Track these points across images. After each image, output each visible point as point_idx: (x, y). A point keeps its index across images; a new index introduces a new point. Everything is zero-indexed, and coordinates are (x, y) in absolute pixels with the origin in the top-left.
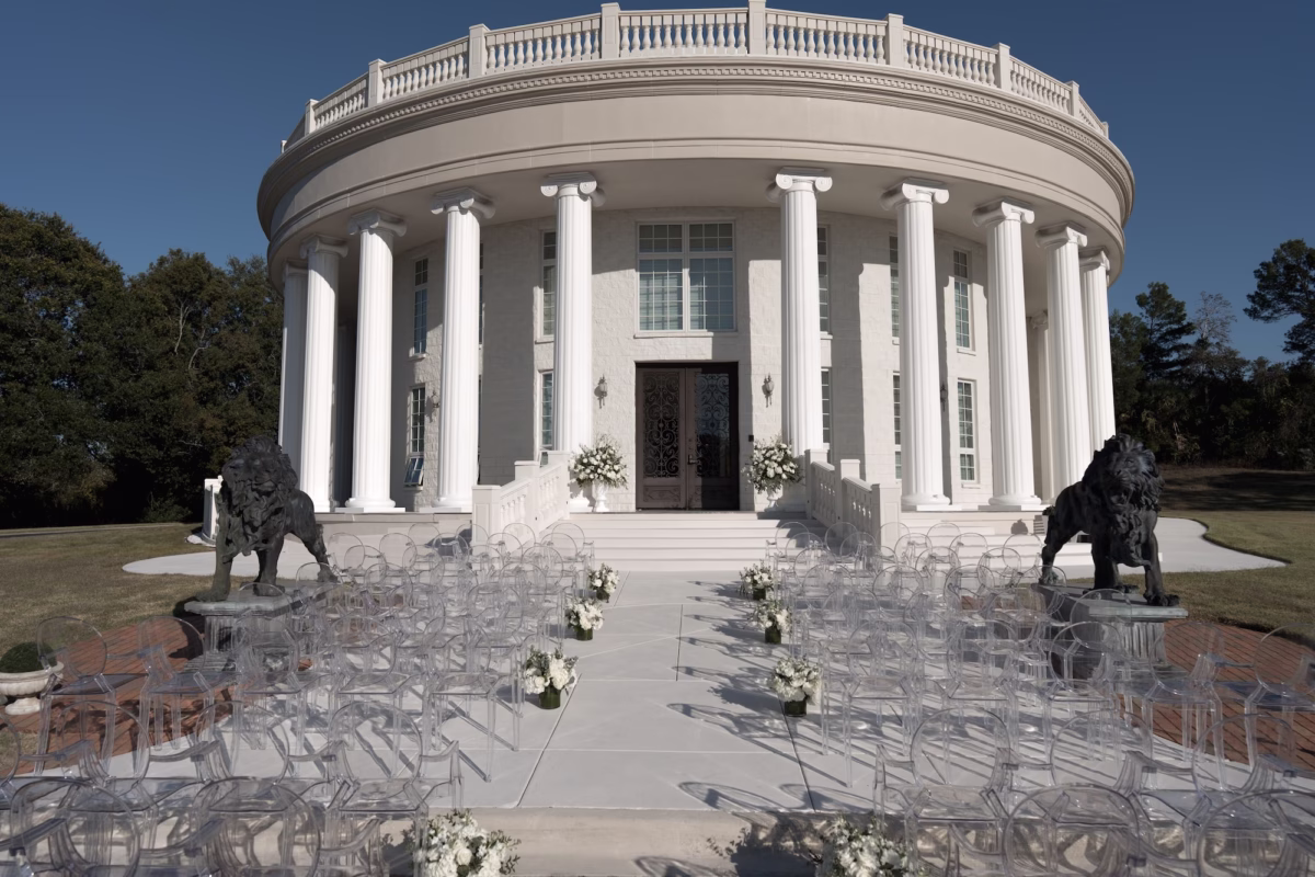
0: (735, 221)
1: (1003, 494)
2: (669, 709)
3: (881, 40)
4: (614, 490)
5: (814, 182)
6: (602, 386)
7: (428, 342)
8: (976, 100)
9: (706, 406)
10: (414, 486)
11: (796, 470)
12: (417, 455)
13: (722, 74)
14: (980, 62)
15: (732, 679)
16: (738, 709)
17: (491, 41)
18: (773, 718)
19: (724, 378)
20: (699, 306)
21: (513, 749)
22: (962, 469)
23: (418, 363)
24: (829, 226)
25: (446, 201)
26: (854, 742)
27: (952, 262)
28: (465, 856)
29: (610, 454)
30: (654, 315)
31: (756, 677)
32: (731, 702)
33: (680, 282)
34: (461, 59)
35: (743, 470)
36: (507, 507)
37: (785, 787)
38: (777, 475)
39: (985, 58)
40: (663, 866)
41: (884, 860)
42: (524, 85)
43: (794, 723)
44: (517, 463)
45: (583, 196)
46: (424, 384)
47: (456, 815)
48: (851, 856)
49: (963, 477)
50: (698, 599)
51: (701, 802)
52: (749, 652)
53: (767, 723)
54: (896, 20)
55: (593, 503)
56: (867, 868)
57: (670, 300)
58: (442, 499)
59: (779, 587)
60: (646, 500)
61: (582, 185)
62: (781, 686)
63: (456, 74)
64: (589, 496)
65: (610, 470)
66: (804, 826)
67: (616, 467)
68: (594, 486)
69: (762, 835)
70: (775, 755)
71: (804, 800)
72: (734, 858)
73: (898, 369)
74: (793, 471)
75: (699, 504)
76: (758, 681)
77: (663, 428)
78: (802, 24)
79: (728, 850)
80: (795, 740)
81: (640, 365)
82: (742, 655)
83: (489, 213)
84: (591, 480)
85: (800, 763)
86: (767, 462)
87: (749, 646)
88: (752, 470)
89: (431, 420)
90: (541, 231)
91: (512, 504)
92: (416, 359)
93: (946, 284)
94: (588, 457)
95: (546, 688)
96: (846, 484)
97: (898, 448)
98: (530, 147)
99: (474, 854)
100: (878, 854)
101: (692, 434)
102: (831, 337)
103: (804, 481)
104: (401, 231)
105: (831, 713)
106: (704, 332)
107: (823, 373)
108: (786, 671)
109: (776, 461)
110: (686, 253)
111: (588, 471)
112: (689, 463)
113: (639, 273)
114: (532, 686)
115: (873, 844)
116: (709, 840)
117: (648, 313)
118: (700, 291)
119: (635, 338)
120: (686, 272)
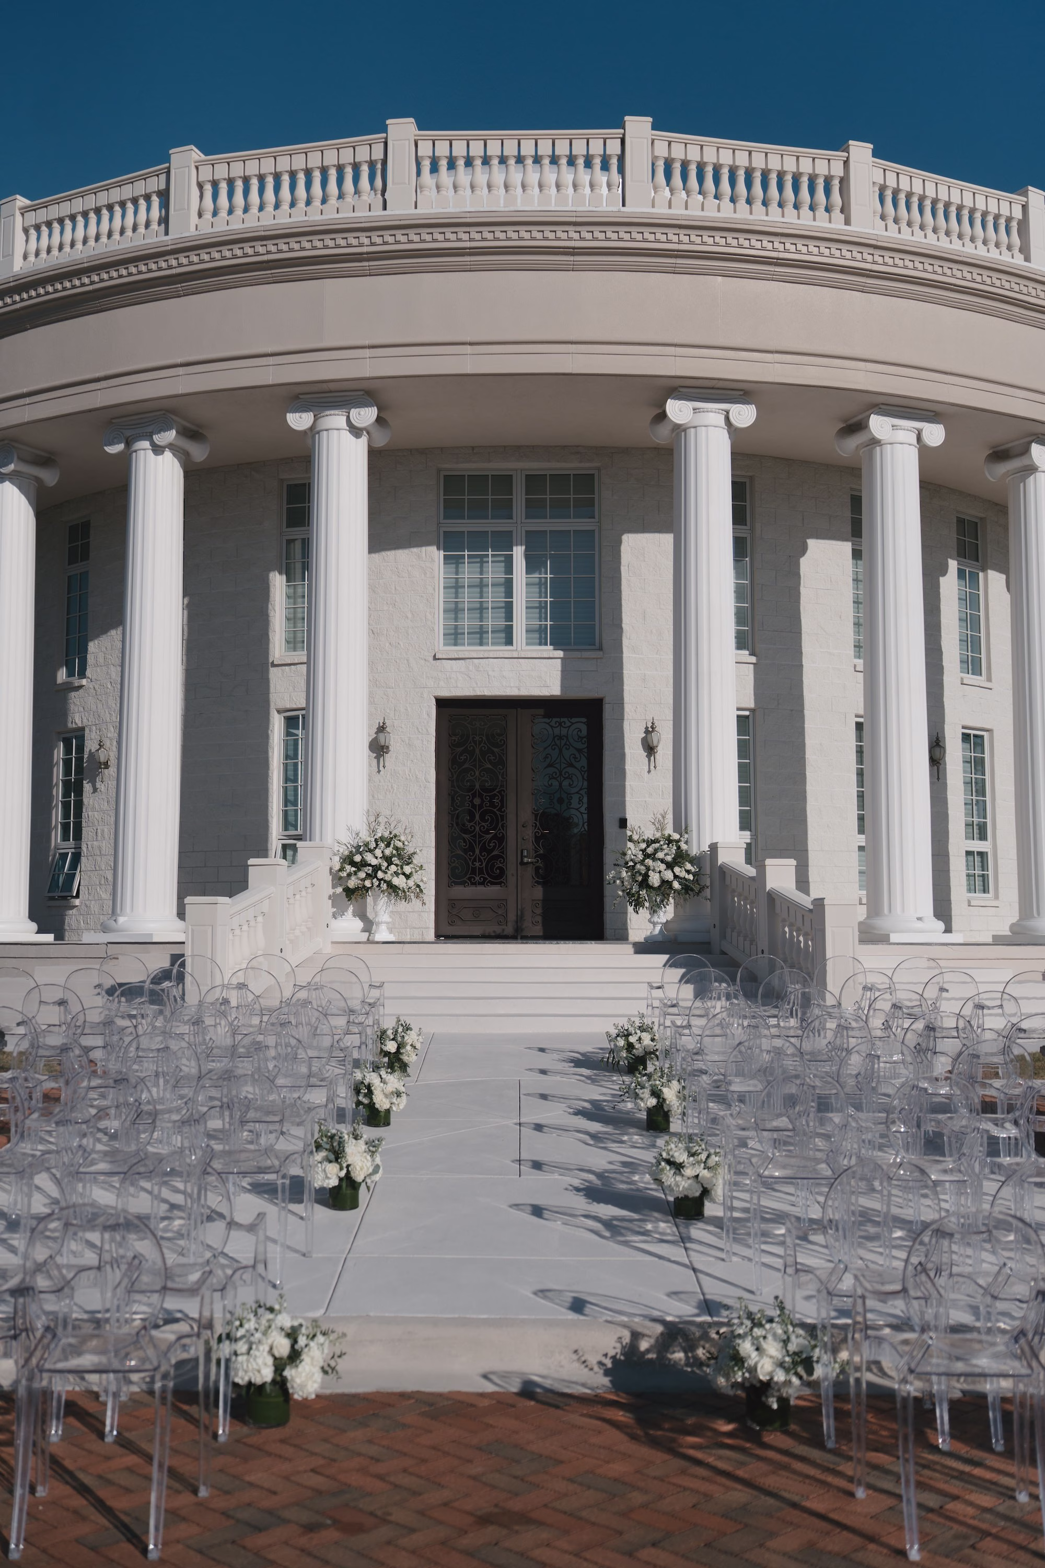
0: (599, 469)
1: (1032, 916)
2: (511, 1210)
3: (836, 182)
4: (402, 905)
5: (728, 412)
6: (381, 737)
7: (90, 659)
8: (988, 281)
9: (551, 770)
10: (65, 898)
11: (694, 875)
12: (69, 847)
13: (582, 239)
14: (997, 217)
15: (600, 1175)
16: (608, 1211)
17: (206, 174)
18: (659, 1220)
19: (580, 726)
20: (540, 608)
21: (304, 1255)
22: (968, 875)
23: (73, 694)
24: (751, 478)
25: (128, 433)
26: (764, 1247)
27: (954, 536)
28: (283, 1347)
29: (397, 849)
30: (467, 622)
31: (633, 1173)
32: (599, 1202)
33: (509, 569)
34: (155, 201)
35: (610, 875)
36: (237, 932)
37: (674, 1294)
38: (665, 883)
39: (1005, 211)
40: (518, 1380)
41: (792, 1347)
42: (261, 250)
43: (687, 1227)
44: (251, 861)
45: (356, 431)
46: (83, 729)
47: (260, 1306)
48: (753, 1344)
49: (971, 889)
50: (543, 1072)
51: (564, 1310)
52: (622, 1142)
53: (649, 1227)
54: (860, 151)
55: (369, 925)
56: (771, 1357)
57: (493, 597)
58: (121, 920)
59: (667, 1053)
60: (451, 923)
61: (354, 412)
62: (669, 1176)
63: (148, 225)
64: (362, 915)
65: (396, 874)
66: (697, 1334)
67: (407, 870)
68: (370, 900)
69: (644, 1345)
70: (661, 1261)
71: (698, 1307)
72: (607, 1373)
73: (861, 712)
74: (691, 877)
75: (538, 930)
76: (636, 1178)
77: (481, 806)
78: (710, 156)
79: (600, 1363)
80: (688, 1245)
81: (442, 703)
82: (613, 1146)
83: (199, 453)
84: (367, 889)
85: (694, 1270)
86: (649, 862)
87: (623, 1134)
88: (624, 874)
89: (95, 790)
90: (282, 480)
91: (245, 927)
92: (70, 688)
93: (944, 571)
94: (361, 853)
95: (341, 1179)
96: (772, 898)
97: (861, 840)
98: (269, 350)
99: (293, 1346)
100: (784, 1341)
101: (526, 815)
102: (753, 659)
103: (707, 892)
104: (50, 477)
105: (736, 1214)
106: (548, 650)
107: (739, 717)
108: (676, 1154)
109: (662, 861)
110: (520, 522)
111: (362, 875)
112: (522, 863)
113: (442, 553)
114: (321, 1176)
115: (780, 1331)
116: (576, 1351)
117: (456, 619)
118: (541, 584)
119: (435, 658)
120: (518, 552)
